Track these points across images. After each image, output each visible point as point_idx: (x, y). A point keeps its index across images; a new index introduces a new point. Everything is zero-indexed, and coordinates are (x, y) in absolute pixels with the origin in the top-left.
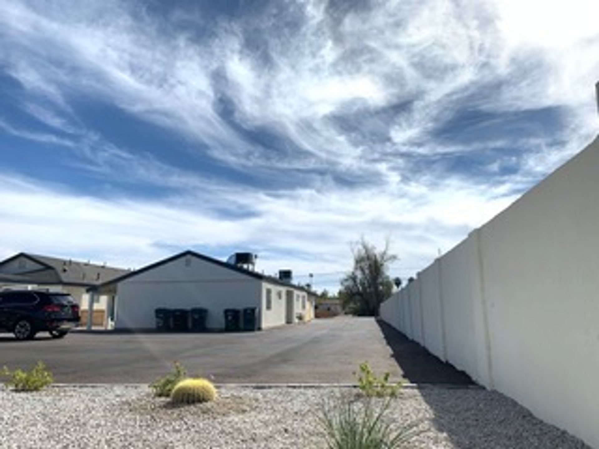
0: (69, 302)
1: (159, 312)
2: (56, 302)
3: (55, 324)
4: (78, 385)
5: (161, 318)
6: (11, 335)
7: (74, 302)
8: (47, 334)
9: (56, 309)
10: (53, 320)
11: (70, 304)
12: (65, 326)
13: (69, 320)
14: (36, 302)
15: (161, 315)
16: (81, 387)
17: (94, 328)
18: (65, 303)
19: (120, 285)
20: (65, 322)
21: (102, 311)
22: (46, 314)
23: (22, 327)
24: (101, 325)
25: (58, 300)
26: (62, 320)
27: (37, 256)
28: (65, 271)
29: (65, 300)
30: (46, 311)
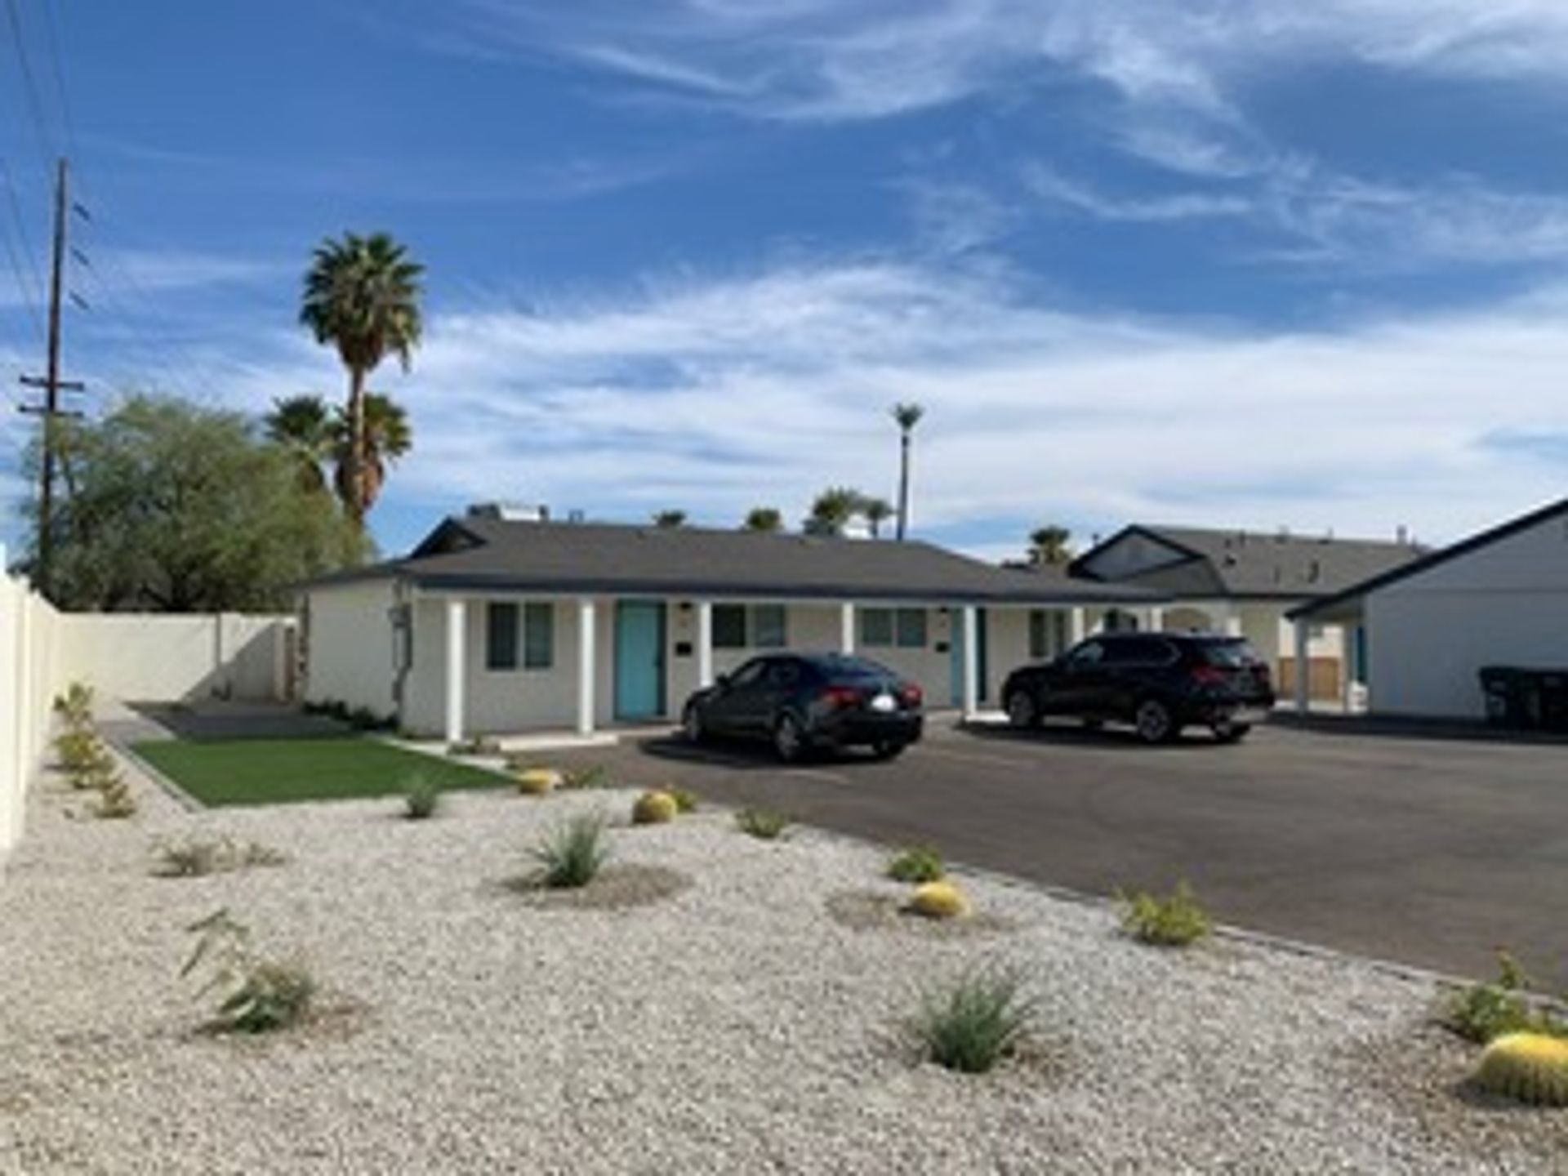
0: (1244, 659)
1: (1490, 676)
2: (1216, 660)
3: (1218, 712)
4: (1268, 939)
5: (1498, 693)
6: (1129, 728)
7: (1258, 660)
8: (1204, 732)
9: (1219, 676)
10: (1213, 703)
11: (1248, 665)
12: (1241, 715)
13: (1251, 703)
14: (1173, 659)
15: (1499, 685)
16: (1275, 947)
17: (1315, 706)
18: (1236, 661)
19: (1371, 600)
20: (1242, 708)
21: (1331, 662)
22: (1196, 689)
23: (1151, 713)
24: (1333, 695)
25: (1219, 655)
26: (1233, 702)
27: (1170, 531)
28: (1231, 562)
29: (1236, 654)
30: (1194, 681)
